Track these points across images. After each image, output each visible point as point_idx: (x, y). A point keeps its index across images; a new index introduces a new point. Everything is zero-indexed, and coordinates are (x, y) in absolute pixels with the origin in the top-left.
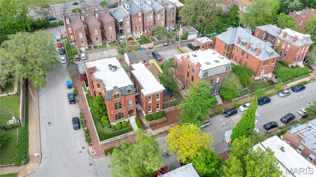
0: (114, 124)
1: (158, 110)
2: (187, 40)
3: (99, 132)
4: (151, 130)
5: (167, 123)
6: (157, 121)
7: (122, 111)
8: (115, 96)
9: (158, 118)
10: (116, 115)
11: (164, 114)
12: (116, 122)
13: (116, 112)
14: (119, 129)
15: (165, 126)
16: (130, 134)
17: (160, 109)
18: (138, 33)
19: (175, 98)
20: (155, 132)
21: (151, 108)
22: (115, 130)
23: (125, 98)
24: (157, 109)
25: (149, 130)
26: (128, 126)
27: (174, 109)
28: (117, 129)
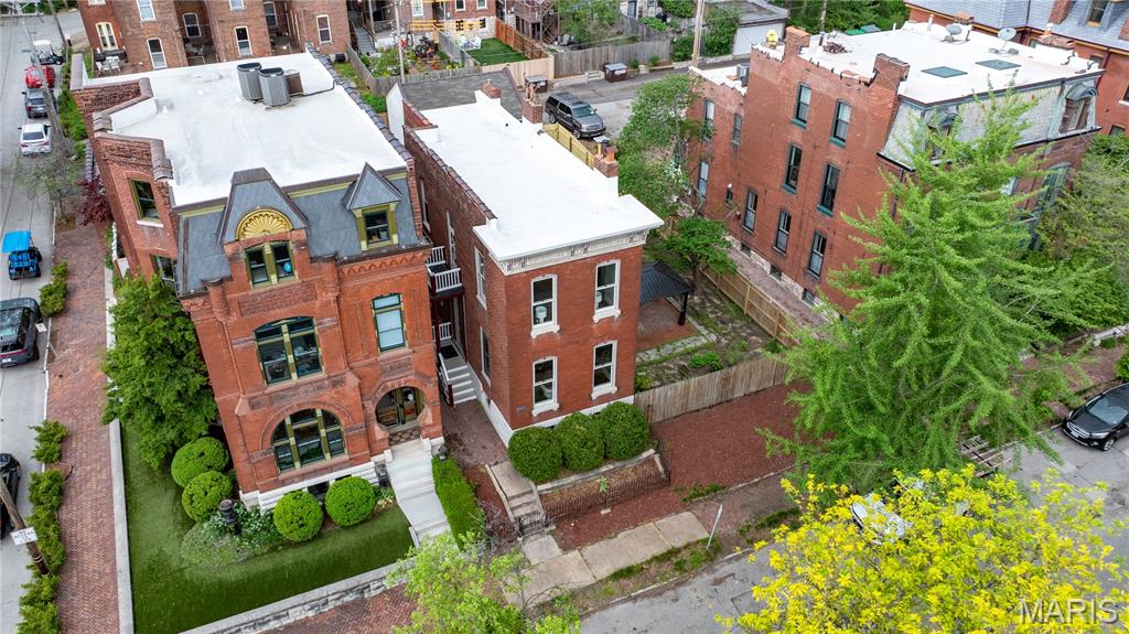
0: (262, 500)
1: (602, 399)
2: (728, 57)
3: (141, 566)
4: (556, 550)
5: (672, 496)
6: (601, 479)
7: (328, 395)
8: (255, 256)
9: (606, 458)
10: (281, 432)
11: (645, 431)
12: (283, 483)
13: (273, 398)
14: (303, 543)
15: (661, 516)
16: (388, 584)
17: (620, 394)
18: (468, 22)
19: (706, 327)
20: (583, 566)
21: (554, 380)
22: (274, 549)
23: (340, 280)
24: (599, 391)
25: (540, 549)
26: (375, 515)
27: (712, 397)
28: (289, 545)
